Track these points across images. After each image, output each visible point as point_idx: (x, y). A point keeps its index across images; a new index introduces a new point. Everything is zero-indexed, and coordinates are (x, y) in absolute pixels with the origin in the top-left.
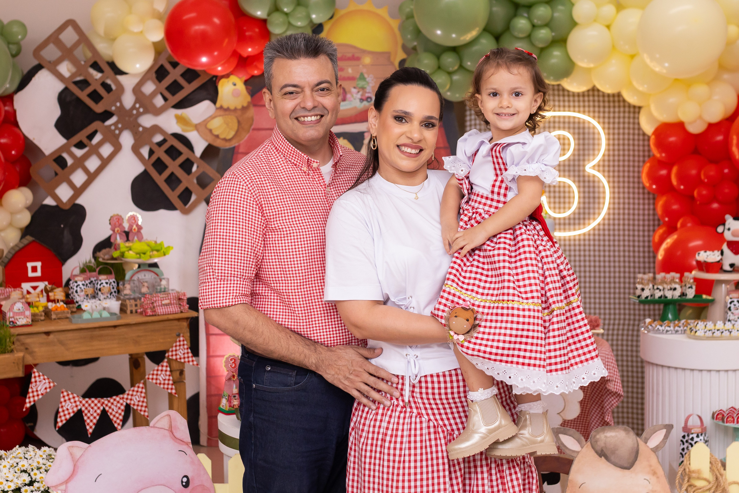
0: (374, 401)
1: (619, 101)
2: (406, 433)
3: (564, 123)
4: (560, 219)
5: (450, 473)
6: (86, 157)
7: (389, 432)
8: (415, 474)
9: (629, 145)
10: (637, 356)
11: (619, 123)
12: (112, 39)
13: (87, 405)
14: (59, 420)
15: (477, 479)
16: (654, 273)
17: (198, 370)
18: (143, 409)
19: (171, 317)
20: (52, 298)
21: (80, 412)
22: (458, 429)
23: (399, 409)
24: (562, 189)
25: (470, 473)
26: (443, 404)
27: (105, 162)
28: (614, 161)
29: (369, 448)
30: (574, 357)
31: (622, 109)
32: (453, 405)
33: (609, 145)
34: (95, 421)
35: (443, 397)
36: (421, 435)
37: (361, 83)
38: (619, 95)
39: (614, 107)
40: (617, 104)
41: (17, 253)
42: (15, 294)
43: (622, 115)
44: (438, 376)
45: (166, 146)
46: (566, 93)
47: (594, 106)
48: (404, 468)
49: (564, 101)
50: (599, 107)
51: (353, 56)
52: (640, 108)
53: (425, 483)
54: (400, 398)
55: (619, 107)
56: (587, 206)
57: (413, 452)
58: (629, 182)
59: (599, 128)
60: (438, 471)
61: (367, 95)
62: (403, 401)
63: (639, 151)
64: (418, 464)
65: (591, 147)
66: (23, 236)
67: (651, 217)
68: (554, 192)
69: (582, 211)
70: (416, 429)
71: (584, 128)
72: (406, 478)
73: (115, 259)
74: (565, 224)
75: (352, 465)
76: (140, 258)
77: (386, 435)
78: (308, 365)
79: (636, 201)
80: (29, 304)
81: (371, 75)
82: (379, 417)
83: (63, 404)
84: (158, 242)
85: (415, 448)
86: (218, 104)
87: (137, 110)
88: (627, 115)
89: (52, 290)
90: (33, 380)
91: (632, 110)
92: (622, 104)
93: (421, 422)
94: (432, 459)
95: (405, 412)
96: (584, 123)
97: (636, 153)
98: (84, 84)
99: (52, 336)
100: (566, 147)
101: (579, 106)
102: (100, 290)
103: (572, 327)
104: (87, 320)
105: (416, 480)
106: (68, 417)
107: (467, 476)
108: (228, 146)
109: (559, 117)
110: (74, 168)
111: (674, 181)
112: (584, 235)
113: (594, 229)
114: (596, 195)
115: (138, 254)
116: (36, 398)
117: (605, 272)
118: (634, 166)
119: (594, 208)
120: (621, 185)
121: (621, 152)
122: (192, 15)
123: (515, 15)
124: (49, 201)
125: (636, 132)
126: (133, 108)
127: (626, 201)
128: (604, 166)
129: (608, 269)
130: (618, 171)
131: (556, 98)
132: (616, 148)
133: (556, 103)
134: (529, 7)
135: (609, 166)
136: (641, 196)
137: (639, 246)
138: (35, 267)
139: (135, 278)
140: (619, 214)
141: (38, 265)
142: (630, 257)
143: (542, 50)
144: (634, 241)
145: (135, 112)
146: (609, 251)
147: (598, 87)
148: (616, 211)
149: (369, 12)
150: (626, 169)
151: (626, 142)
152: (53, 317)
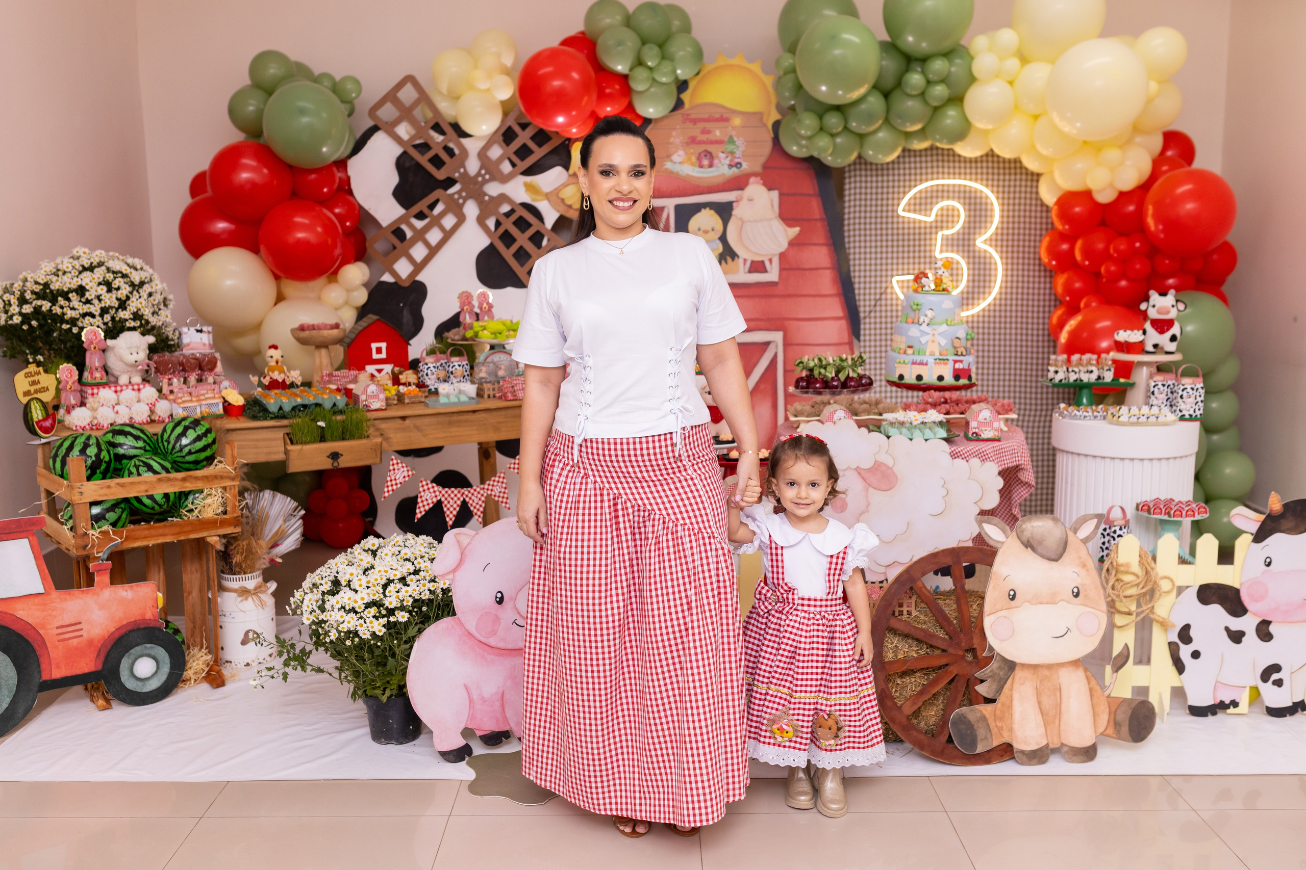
1: (1015, 168)
3: (954, 192)
6: (426, 229)
9: (1025, 217)
11: (1015, 192)
12: (455, 98)
13: (446, 496)
14: (417, 511)
18: (505, 500)
20: (402, 381)
21: (439, 504)
27: (448, 235)
28: (1008, 234)
31: (1018, 177)
33: (1002, 217)
34: (455, 513)
37: (730, 147)
38: (1017, 160)
39: (1010, 174)
40: (1013, 171)
41: (361, 332)
42: (363, 377)
43: (1018, 183)
45: (514, 217)
46: (957, 159)
47: (988, 174)
49: (954, 168)
50: (993, 174)
51: (722, 116)
52: (1039, 175)
55: (1016, 174)
56: (976, 284)
58: (1024, 258)
59: (992, 197)
61: (737, 160)
63: (1036, 223)
65: (983, 219)
67: (1052, 297)
69: (971, 290)
71: (976, 198)
73: (466, 340)
76: (496, 338)
79: (1032, 279)
81: (741, 139)
83: (422, 494)
84: (514, 321)
86: (571, 171)
87: (483, 176)
88: (1023, 183)
89: (401, 373)
90: (391, 468)
91: (1029, 177)
92: (1018, 171)
96: (976, 192)
97: (1033, 226)
98: (424, 147)
99: (408, 421)
100: (956, 219)
101: (971, 174)
102: (452, 373)
104: (447, 404)
106: (427, 508)
109: (948, 185)
110: (414, 241)
111: (1078, 256)
112: (973, 316)
113: (984, 310)
114: (987, 272)
115: (495, 334)
116: (395, 487)
117: (994, 357)
118: (1030, 241)
119: (984, 287)
120: (1015, 261)
121: (1016, 225)
122: (549, 69)
123: (907, 70)
124: (387, 278)
125: (1034, 202)
126: (479, 174)
127: (1020, 279)
128: (996, 240)
129: (997, 354)
130: (1013, 246)
131: (946, 164)
132: (1011, 220)
133: (946, 170)
134: (924, 60)
135: (1002, 240)
136: (1037, 274)
137: (1032, 329)
138: (378, 349)
139: (489, 360)
140: (1012, 293)
141: (383, 345)
142: (1021, 340)
143: (936, 109)
144: (1027, 323)
145: (480, 179)
146: (1000, 334)
147: (997, 151)
148: (1009, 290)
149: (740, 67)
150: (1021, 243)
151: (1022, 214)
152: (407, 401)
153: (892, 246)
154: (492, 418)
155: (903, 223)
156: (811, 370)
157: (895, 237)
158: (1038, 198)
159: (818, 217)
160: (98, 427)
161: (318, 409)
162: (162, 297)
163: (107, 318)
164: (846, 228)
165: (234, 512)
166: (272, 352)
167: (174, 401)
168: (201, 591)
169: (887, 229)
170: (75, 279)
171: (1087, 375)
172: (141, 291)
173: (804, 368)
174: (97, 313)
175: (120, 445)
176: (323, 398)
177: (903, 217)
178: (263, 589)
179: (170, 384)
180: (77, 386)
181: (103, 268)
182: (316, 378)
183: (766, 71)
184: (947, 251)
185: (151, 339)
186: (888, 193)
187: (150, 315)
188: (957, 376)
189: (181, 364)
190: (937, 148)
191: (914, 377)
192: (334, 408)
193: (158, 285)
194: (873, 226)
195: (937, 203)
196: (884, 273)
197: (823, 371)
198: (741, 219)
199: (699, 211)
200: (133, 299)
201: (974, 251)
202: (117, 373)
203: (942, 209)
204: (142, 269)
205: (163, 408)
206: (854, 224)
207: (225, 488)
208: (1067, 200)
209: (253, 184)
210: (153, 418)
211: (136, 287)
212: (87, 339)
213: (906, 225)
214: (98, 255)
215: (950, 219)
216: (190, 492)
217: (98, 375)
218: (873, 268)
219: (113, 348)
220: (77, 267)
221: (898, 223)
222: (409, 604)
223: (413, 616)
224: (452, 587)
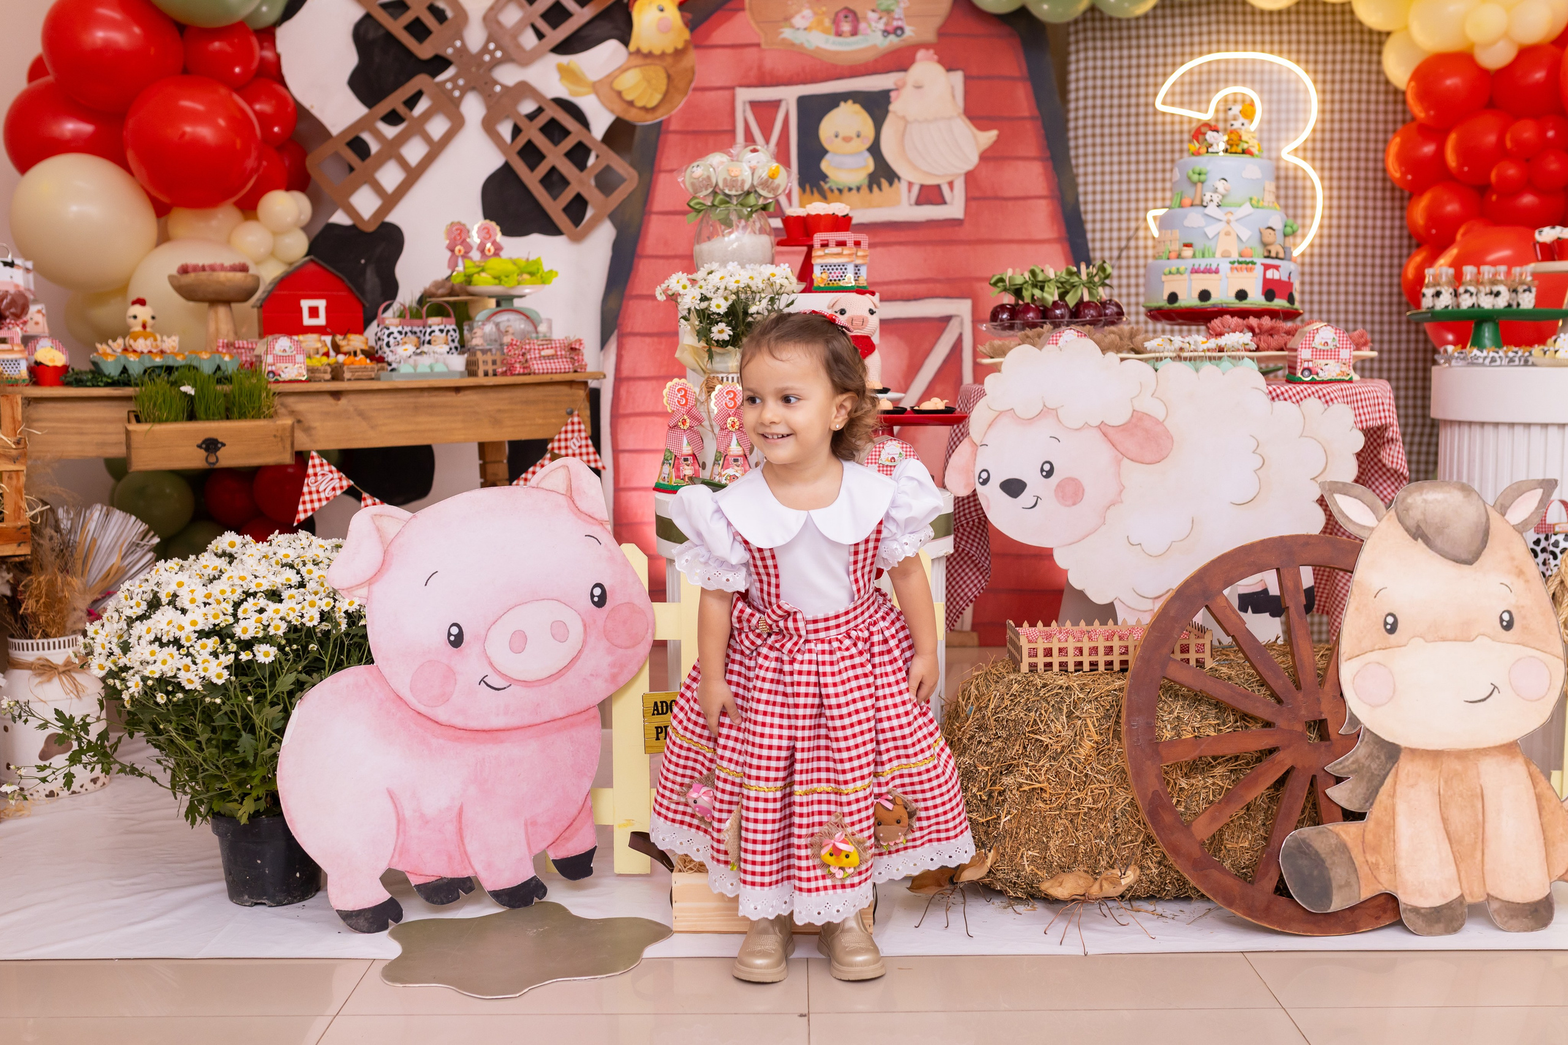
3: (1244, 71)
19: (557, 378)
27: (436, 148)
28: (1332, 140)
33: (1323, 111)
37: (884, 4)
45: (542, 120)
50: (1308, 41)
58: (1357, 179)
59: (1307, 81)
61: (896, 24)
63: (1377, 122)
65: (1292, 116)
71: (1279, 80)
76: (500, 283)
86: (633, 46)
87: (492, 53)
90: (310, 471)
96: (1280, 70)
97: (1372, 126)
98: (398, 7)
99: (343, 399)
101: (1272, 42)
102: (428, 342)
108: (650, 120)
110: (382, 158)
111: (1451, 159)
114: (1300, 202)
115: (497, 278)
116: (316, 504)
118: (1367, 150)
120: (1344, 183)
121: (1346, 126)
124: (340, 218)
125: (1373, 87)
126: (485, 49)
128: (1314, 150)
130: (1341, 160)
132: (1337, 116)
135: (1323, 150)
138: (315, 311)
139: (491, 321)
141: (321, 304)
145: (487, 58)
148: (1335, 231)
150: (1354, 155)
151: (1355, 106)
152: (347, 375)
153: (1146, 162)
155: (1164, 123)
156: (1018, 292)
157: (1151, 148)
158: (1379, 72)
159: (1026, 114)
161: (189, 373)
164: (1072, 134)
165: (18, 517)
166: (137, 309)
169: (1137, 134)
171: (1491, 298)
173: (1005, 290)
176: (200, 359)
177: (1164, 114)
186: (1138, 76)
188: (1269, 294)
191: (1196, 295)
194: (1115, 130)
195: (1217, 91)
196: (1133, 205)
197: (1037, 293)
198: (904, 118)
199: (837, 105)
203: (1225, 100)
206: (1085, 127)
208: (1432, 68)
209: (116, 50)
213: (1168, 128)
218: (1116, 197)
221: (1155, 124)
222: (280, 633)
223: (286, 654)
224: (366, 611)
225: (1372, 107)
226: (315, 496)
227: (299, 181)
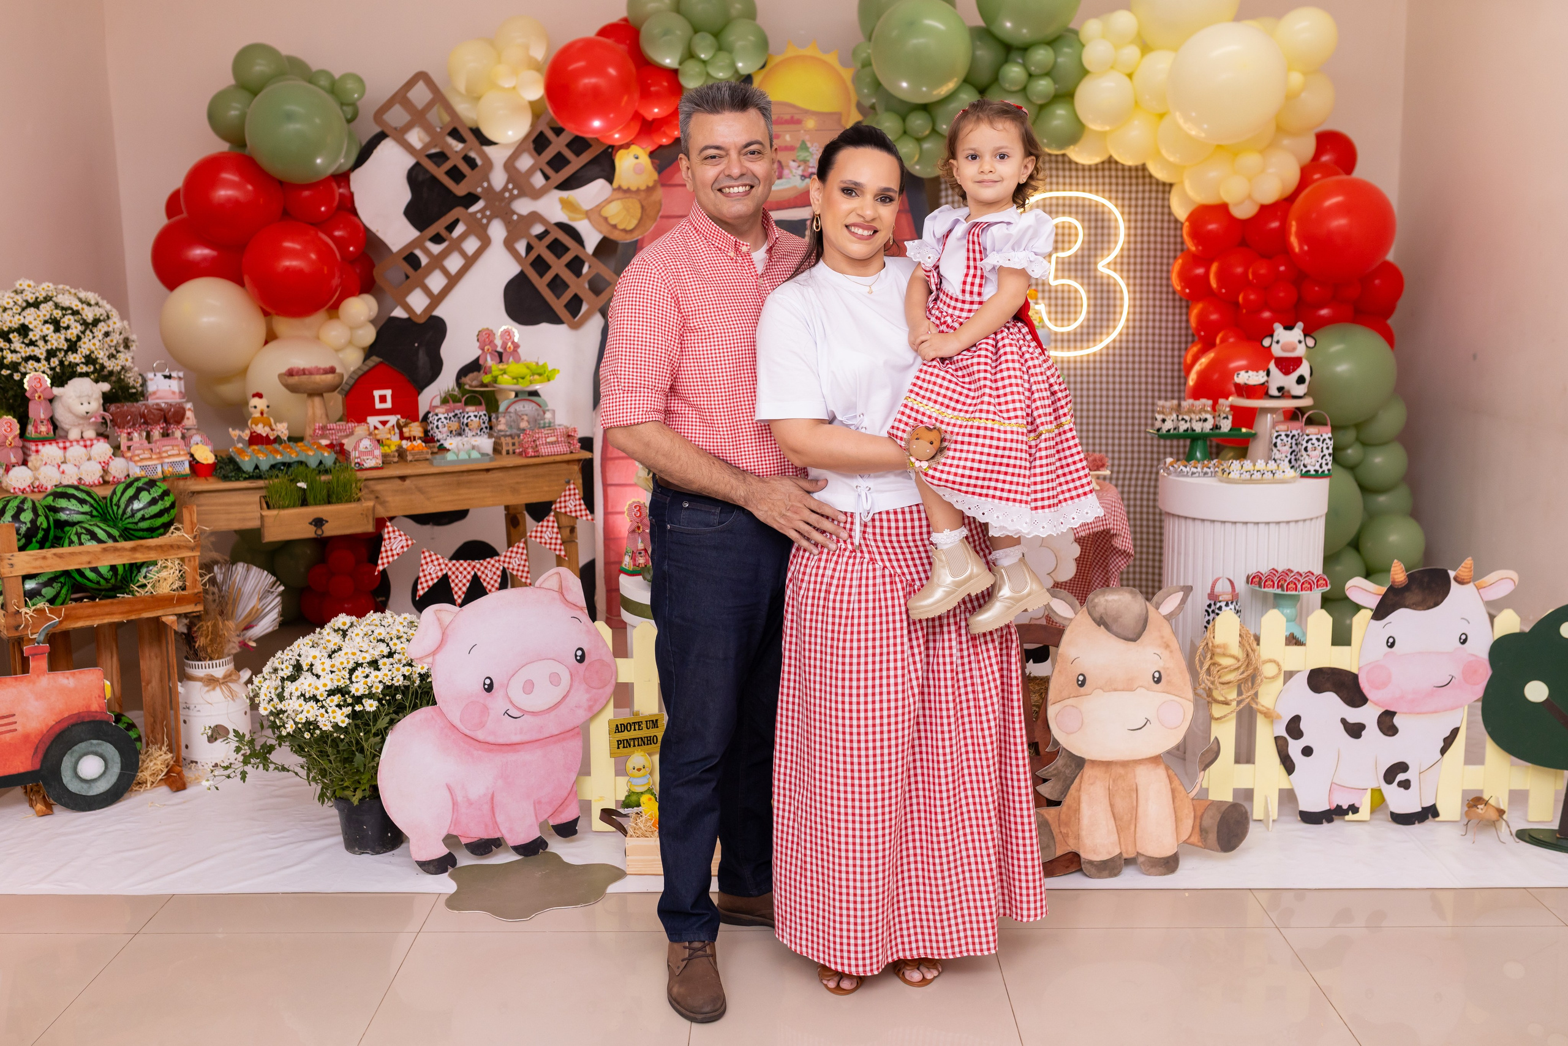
0: (816, 545)
1: (1144, 177)
2: (855, 583)
3: (1070, 206)
4: (1062, 334)
5: (909, 632)
6: (444, 254)
7: (835, 582)
8: (866, 632)
9: (1155, 235)
10: (1154, 507)
11: (1143, 206)
12: (475, 98)
13: (454, 569)
14: (419, 587)
15: (943, 641)
16: (1179, 399)
17: (593, 528)
18: (525, 575)
19: (558, 458)
20: (407, 435)
21: (445, 579)
22: (920, 579)
23: (847, 553)
24: (1066, 295)
25: (934, 634)
26: (901, 548)
27: (470, 262)
28: (1135, 257)
29: (810, 601)
30: (1063, 492)
31: (1147, 188)
32: (914, 550)
33: (1129, 235)
34: (464, 588)
35: (902, 538)
36: (874, 585)
37: (802, 153)
38: (1144, 168)
39: (1137, 184)
40: (1140, 181)
41: (361, 378)
42: (360, 430)
43: (1147, 195)
44: (895, 513)
45: (548, 240)
46: (1073, 166)
47: (1110, 184)
48: (852, 625)
49: (1071, 177)
50: (1117, 184)
51: (792, 118)
52: (1170, 186)
53: (878, 643)
54: (849, 541)
55: (1144, 184)
56: (1098, 316)
57: (863, 605)
58: (1155, 285)
59: (1116, 212)
60: (895, 629)
61: (811, 170)
62: (852, 544)
63: (1169, 243)
64: (870, 620)
65: (1106, 238)
66: (367, 358)
67: (1183, 332)
68: (1056, 298)
69: (1092, 323)
70: (867, 578)
71: (1096, 213)
72: (855, 636)
73: (485, 386)
74: (1069, 341)
75: (789, 624)
76: (517, 384)
77: (831, 585)
78: (735, 498)
79: (1164, 310)
80: (378, 441)
81: (813, 140)
82: (822, 564)
83: (425, 567)
84: (541, 364)
85: (867, 601)
86: (616, 184)
87: (511, 191)
88: (1154, 195)
89: (406, 425)
90: (386, 536)
91: (1161, 188)
92: (1147, 180)
93: (874, 570)
94: (887, 615)
95: (855, 557)
96: (1097, 206)
97: (1165, 246)
98: (440, 157)
99: (408, 482)
100: (1073, 238)
101: (1090, 184)
102: (467, 425)
103: (1062, 455)
104: (453, 462)
105: (866, 640)
106: (431, 583)
107: (931, 637)
108: (629, 238)
109: (1064, 198)
110: (430, 269)
111: (1214, 283)
112: (1095, 354)
113: (1107, 347)
114: (1112, 302)
115: (516, 379)
116: (391, 559)
117: (1120, 404)
118: (1162, 264)
119: (1108, 320)
120: (1145, 288)
121: (1145, 246)
122: (581, 64)
123: (1006, 61)
124: (399, 313)
125: (1166, 218)
126: (505, 188)
127: (1151, 310)
128: (1122, 263)
129: (1124, 400)
130: (1142, 271)
131: (1061, 173)
132: (1139, 239)
133: (1061, 180)
134: (1025, 49)
135: (1129, 264)
136: (1171, 303)
137: (1166, 370)
138: (384, 396)
139: (512, 409)
140: (1141, 327)
141: (388, 393)
142: (1153, 383)
143: (1042, 107)
144: (1160, 363)
145: (507, 194)
146: (1127, 376)
147: (1116, 157)
148: (1137, 324)
149: (813, 58)
150: (1152, 267)
152: (409, 458)
154: (510, 478)
158: (1170, 213)
160: (40, 489)
161: (302, 468)
162: (122, 337)
163: (55, 362)
165: (195, 587)
166: (255, 401)
167: (131, 459)
168: (161, 680)
170: (17, 317)
171: (1201, 424)
172: (95, 330)
174: (42, 357)
175: (62, 509)
176: (309, 456)
178: (234, 677)
179: (131, 439)
180: (19, 443)
181: (50, 303)
182: (309, 432)
183: (844, 64)
184: (1063, 277)
185: (105, 387)
187: (106, 359)
189: (143, 416)
190: (1050, 155)
192: (322, 469)
193: (116, 323)
200: (85, 340)
201: (1095, 277)
202: (66, 427)
204: (97, 304)
205: (119, 468)
207: (182, 559)
208: (1202, 214)
209: (235, 203)
210: (107, 478)
211: (89, 326)
212: (31, 387)
214: (46, 288)
215: (1066, 238)
216: (143, 564)
217: (43, 429)
219: (61, 397)
220: (20, 302)
222: (379, 691)
223: (383, 705)
224: (432, 672)
225: (1165, 232)
226: (389, 553)
227: (367, 286)
